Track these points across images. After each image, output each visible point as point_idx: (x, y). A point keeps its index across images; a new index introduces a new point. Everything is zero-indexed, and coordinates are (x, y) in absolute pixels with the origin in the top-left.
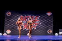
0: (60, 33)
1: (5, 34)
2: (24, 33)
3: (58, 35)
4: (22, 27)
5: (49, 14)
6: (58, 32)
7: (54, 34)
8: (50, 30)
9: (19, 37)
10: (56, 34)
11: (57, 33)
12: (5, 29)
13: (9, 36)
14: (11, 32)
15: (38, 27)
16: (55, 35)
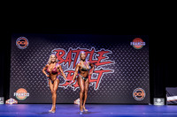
0: (169, 99)
1: (11, 102)
2: (67, 98)
3: (162, 104)
4: (61, 81)
5: (138, 44)
6: (163, 96)
7: (152, 102)
8: (140, 89)
9: (52, 111)
10: (159, 102)
11: (159, 100)
12: (11, 86)
13: (22, 107)
14: (28, 95)
15: (107, 81)
16: (156, 104)
